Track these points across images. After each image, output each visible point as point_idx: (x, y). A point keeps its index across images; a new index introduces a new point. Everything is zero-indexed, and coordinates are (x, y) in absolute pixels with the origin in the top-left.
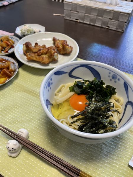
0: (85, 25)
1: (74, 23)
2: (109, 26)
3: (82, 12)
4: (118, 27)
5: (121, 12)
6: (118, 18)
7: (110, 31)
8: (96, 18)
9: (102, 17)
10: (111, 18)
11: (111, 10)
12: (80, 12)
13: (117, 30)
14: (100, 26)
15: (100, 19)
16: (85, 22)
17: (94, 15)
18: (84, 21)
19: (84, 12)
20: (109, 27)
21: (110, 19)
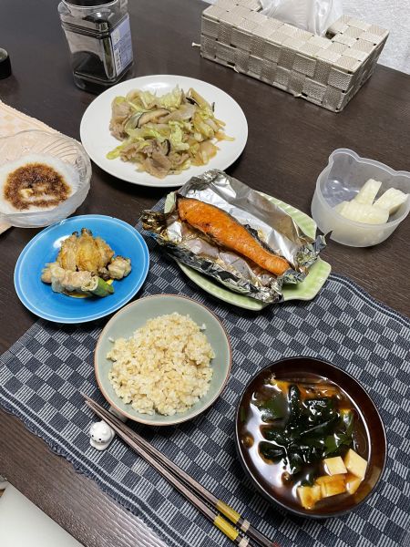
0: (249, 81)
1: (225, 70)
2: (306, 93)
3: (244, 47)
4: (326, 100)
5: (333, 66)
6: (327, 79)
7: (307, 105)
8: (277, 69)
9: (291, 69)
10: (311, 75)
11: (310, 57)
12: (240, 48)
13: (324, 106)
14: (284, 88)
15: (284, 72)
17: (273, 61)
18: (248, 70)
20: (306, 96)
21: (307, 76)
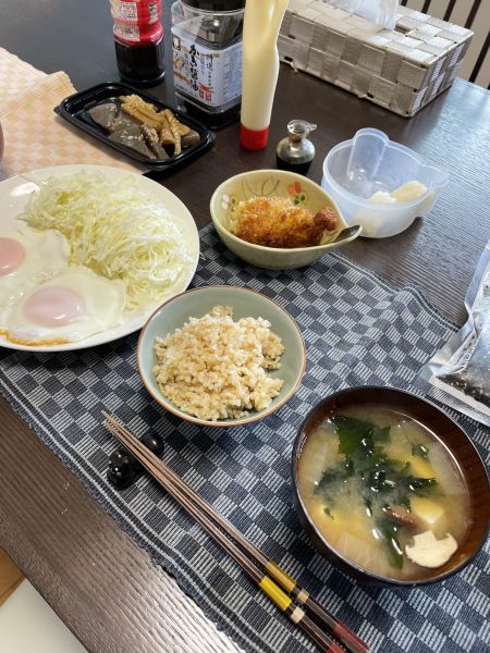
2: (372, 93)
3: (304, 38)
4: (395, 102)
5: (404, 59)
6: (397, 74)
8: (341, 64)
9: (356, 63)
11: (378, 49)
12: (300, 39)
13: (393, 109)
14: (347, 87)
15: (348, 67)
16: (308, 70)
17: (337, 55)
18: (307, 66)
19: (309, 40)
20: (372, 97)
